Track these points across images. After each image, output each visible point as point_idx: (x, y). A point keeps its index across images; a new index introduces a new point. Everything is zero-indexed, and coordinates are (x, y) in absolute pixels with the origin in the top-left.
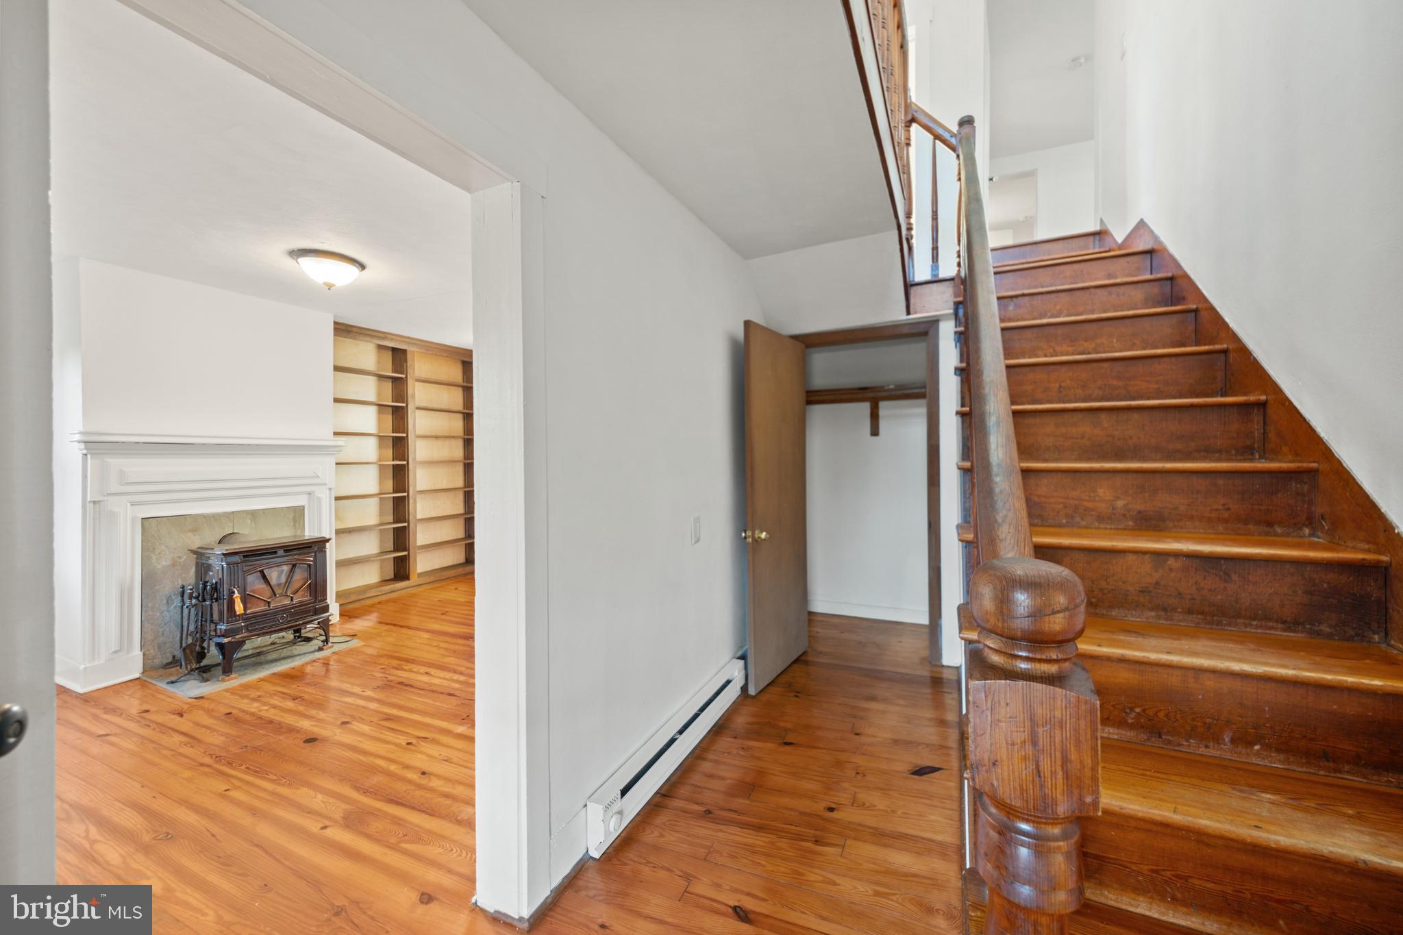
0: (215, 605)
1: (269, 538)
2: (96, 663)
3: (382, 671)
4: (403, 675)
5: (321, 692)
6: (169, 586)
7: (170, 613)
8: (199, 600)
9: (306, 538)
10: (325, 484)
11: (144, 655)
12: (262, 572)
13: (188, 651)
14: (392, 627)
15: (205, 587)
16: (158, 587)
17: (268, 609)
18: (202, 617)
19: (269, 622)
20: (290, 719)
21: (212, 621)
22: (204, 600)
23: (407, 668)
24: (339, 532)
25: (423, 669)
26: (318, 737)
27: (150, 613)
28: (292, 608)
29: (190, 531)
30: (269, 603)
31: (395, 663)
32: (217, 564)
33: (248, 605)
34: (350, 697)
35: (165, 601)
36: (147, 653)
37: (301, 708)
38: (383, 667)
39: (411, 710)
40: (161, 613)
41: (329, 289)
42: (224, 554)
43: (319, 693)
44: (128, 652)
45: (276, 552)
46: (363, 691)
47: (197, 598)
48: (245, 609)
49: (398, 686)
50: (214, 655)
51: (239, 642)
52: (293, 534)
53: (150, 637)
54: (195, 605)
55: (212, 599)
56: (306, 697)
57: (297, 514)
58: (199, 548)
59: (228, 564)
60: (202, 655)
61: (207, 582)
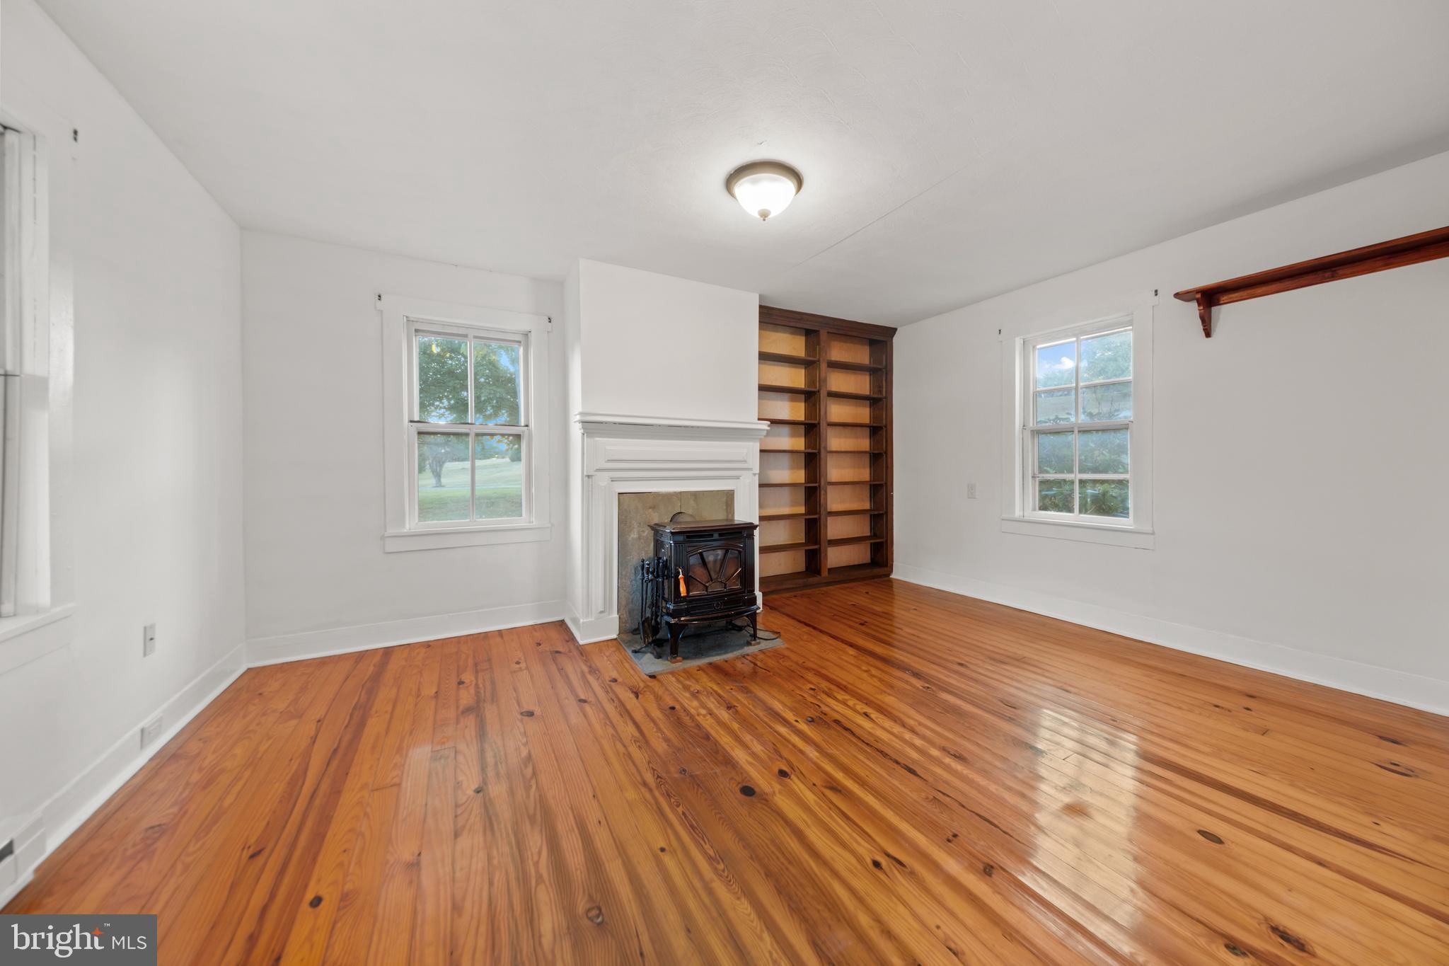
0: (666, 581)
1: (707, 519)
2: (590, 619)
3: (811, 692)
4: (836, 708)
5: (753, 706)
6: (634, 560)
7: (635, 581)
8: (654, 575)
9: (736, 522)
10: (751, 469)
11: (620, 618)
12: (701, 554)
13: (646, 624)
14: (812, 630)
15: (659, 563)
16: (629, 558)
17: (706, 593)
18: (657, 592)
19: (707, 608)
20: (725, 740)
21: (663, 598)
22: (658, 576)
23: (839, 697)
24: (762, 518)
25: (861, 707)
26: (756, 789)
27: (624, 581)
28: (726, 596)
29: (650, 508)
30: (707, 587)
31: (825, 685)
32: (669, 542)
33: (691, 588)
34: (785, 726)
35: (633, 571)
36: (622, 616)
37: (735, 726)
38: (813, 687)
39: (863, 783)
40: (631, 581)
41: (764, 220)
42: (672, 533)
43: (751, 706)
44: (609, 615)
45: (712, 535)
46: (797, 721)
47: (653, 573)
48: (688, 591)
49: (834, 725)
50: (664, 633)
51: (682, 624)
52: (725, 518)
53: (624, 603)
54: (652, 580)
55: (663, 577)
56: (739, 708)
57: (729, 497)
58: (656, 524)
59: (675, 542)
60: (656, 630)
61: (660, 558)
